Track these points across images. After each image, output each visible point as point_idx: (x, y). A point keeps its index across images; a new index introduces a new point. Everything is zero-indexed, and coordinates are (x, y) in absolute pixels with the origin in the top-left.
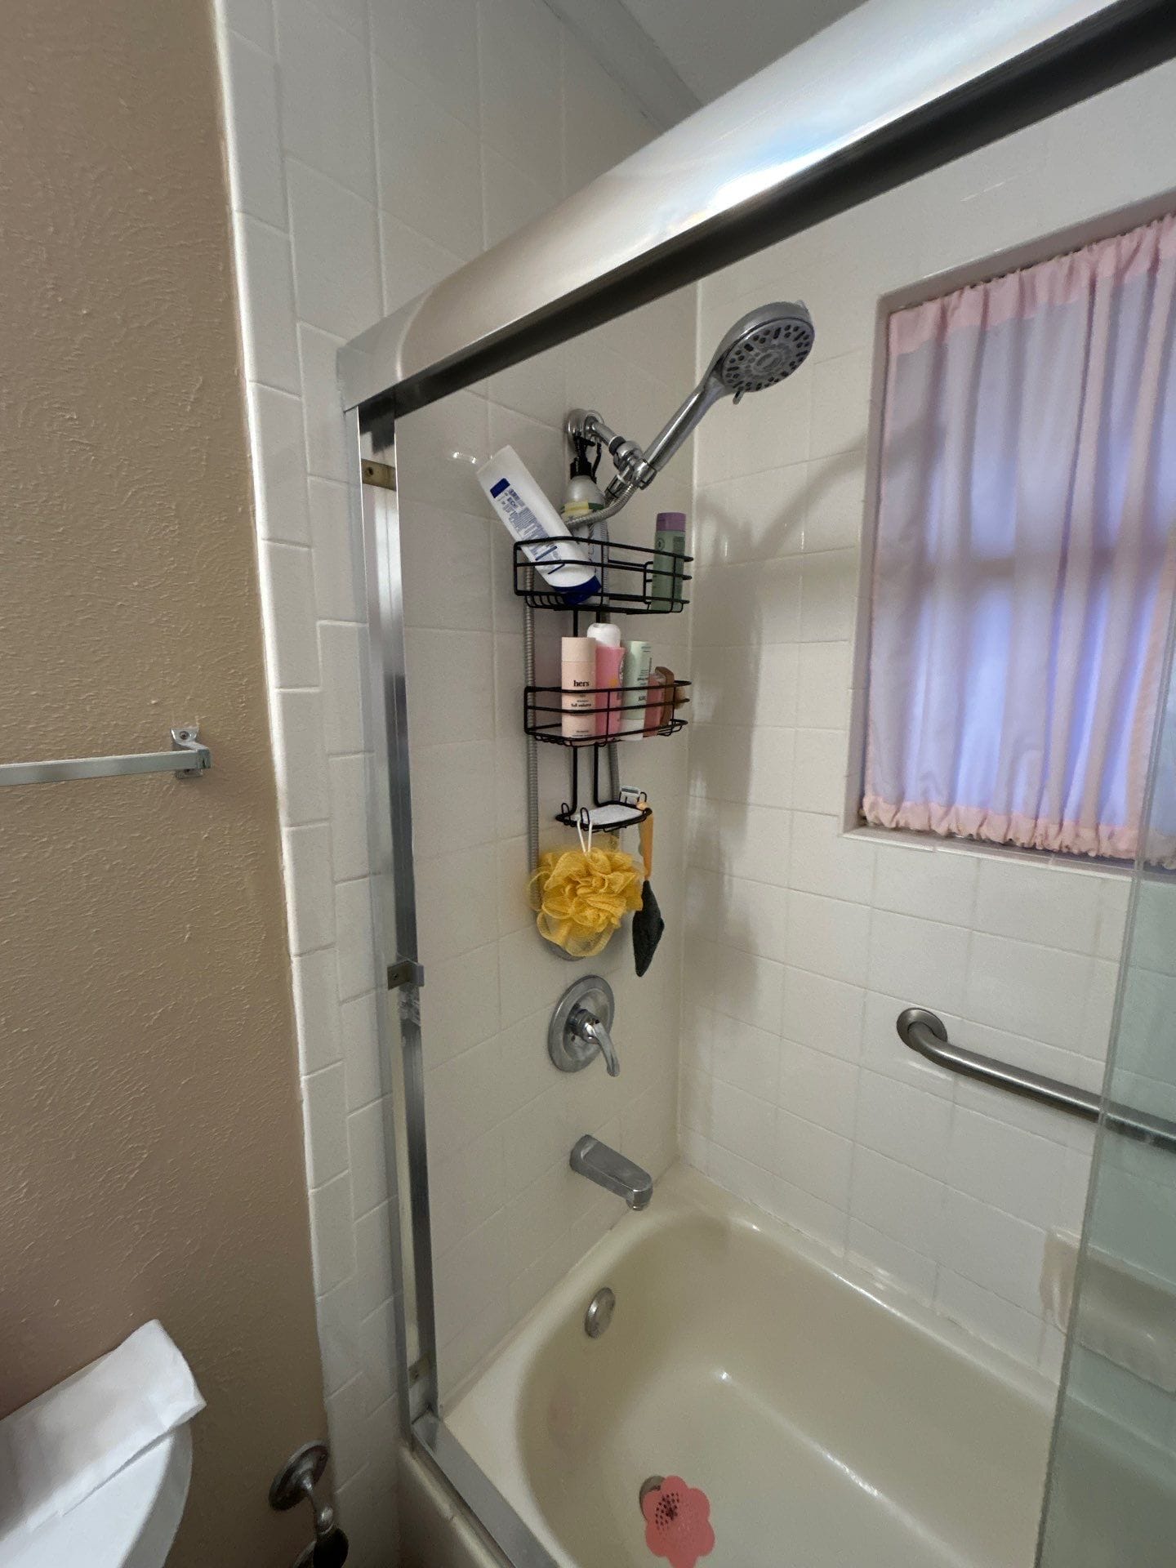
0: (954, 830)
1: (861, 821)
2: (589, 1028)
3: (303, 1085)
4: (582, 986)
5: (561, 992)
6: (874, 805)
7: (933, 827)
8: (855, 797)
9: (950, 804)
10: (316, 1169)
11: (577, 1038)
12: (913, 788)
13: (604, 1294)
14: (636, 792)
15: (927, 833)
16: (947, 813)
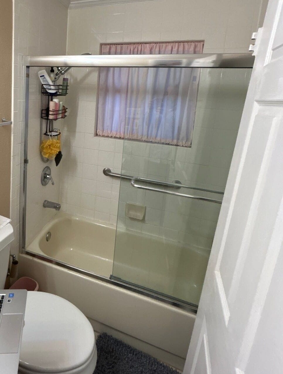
0: (112, 136)
1: (96, 135)
2: (48, 176)
3: (11, 180)
4: (46, 168)
5: (43, 169)
6: (99, 132)
7: (109, 135)
8: (96, 130)
9: (111, 131)
10: (12, 195)
11: (46, 179)
12: (105, 128)
13: (49, 233)
14: (57, 129)
15: (108, 137)
16: (111, 133)
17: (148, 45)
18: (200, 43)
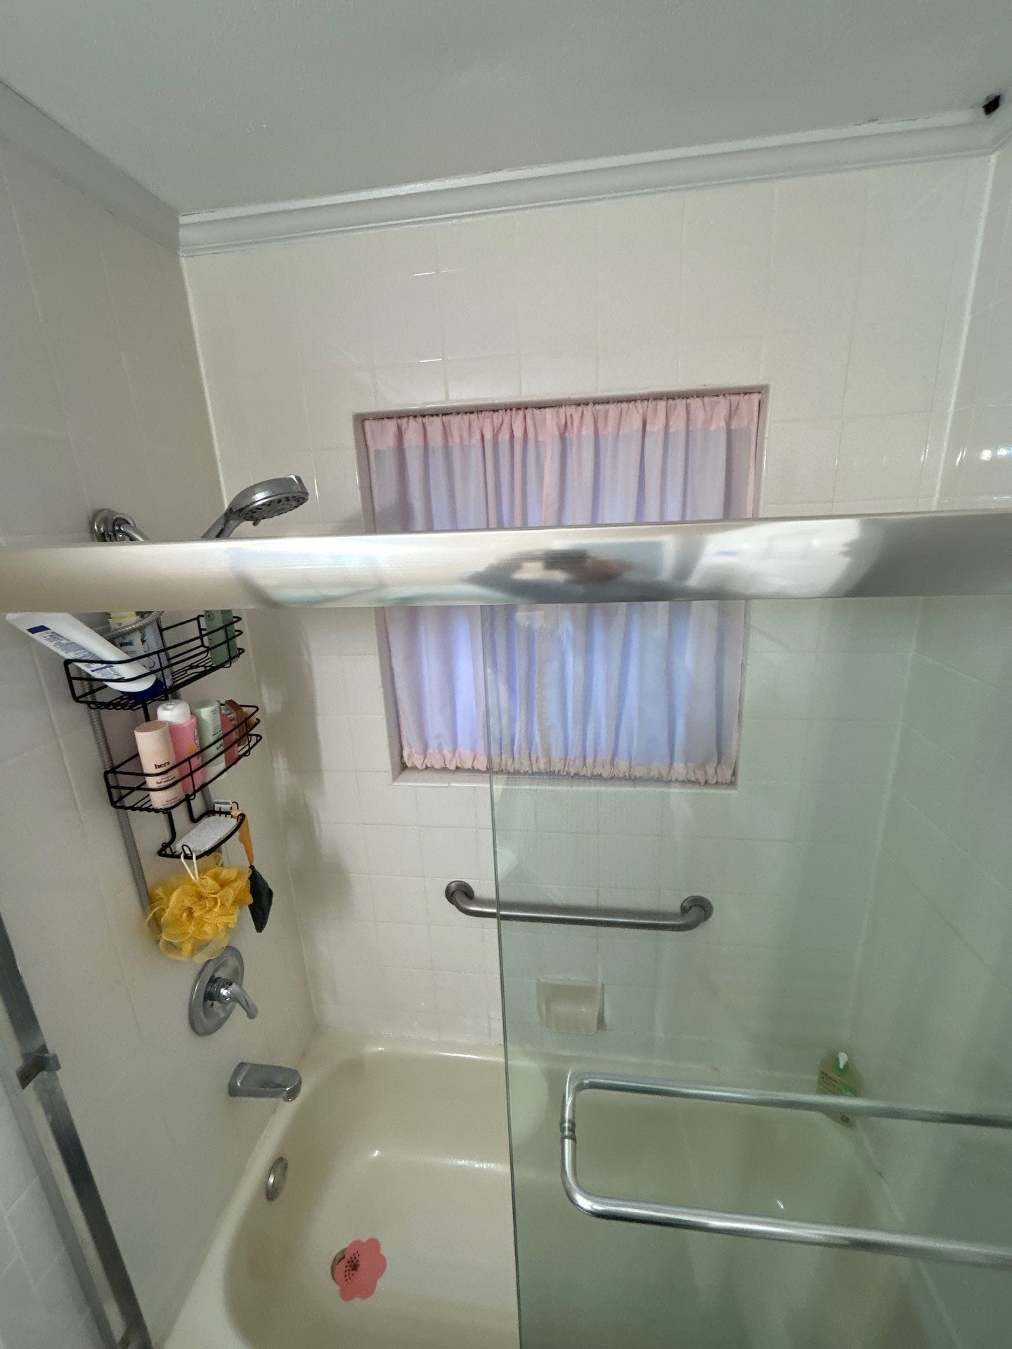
0: (459, 765)
1: (402, 767)
2: (224, 992)
5: (195, 975)
6: (410, 756)
7: (448, 765)
8: (397, 752)
9: (455, 752)
11: (216, 1003)
12: (432, 741)
13: (276, 1164)
14: (228, 804)
15: (444, 770)
16: (454, 755)
17: (549, 412)
18: (746, 396)
